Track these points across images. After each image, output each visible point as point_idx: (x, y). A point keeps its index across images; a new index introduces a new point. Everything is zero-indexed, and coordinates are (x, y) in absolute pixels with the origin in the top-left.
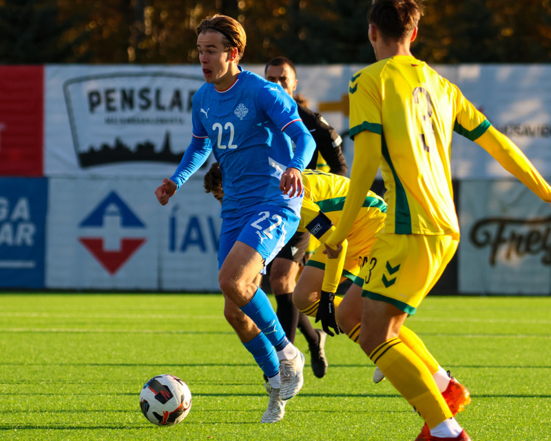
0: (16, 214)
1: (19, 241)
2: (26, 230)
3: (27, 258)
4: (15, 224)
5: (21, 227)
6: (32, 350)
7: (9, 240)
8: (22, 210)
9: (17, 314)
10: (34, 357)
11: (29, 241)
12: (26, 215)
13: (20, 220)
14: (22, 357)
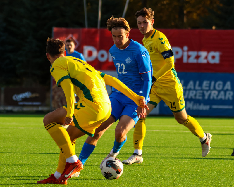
0: (226, 88)
1: (227, 98)
2: (230, 94)
3: (230, 105)
4: (225, 91)
5: (228, 93)
6: (231, 141)
7: (223, 98)
8: (228, 86)
9: (225, 127)
10: (231, 143)
11: (231, 98)
12: (229, 88)
13: (227, 90)
14: (227, 143)
